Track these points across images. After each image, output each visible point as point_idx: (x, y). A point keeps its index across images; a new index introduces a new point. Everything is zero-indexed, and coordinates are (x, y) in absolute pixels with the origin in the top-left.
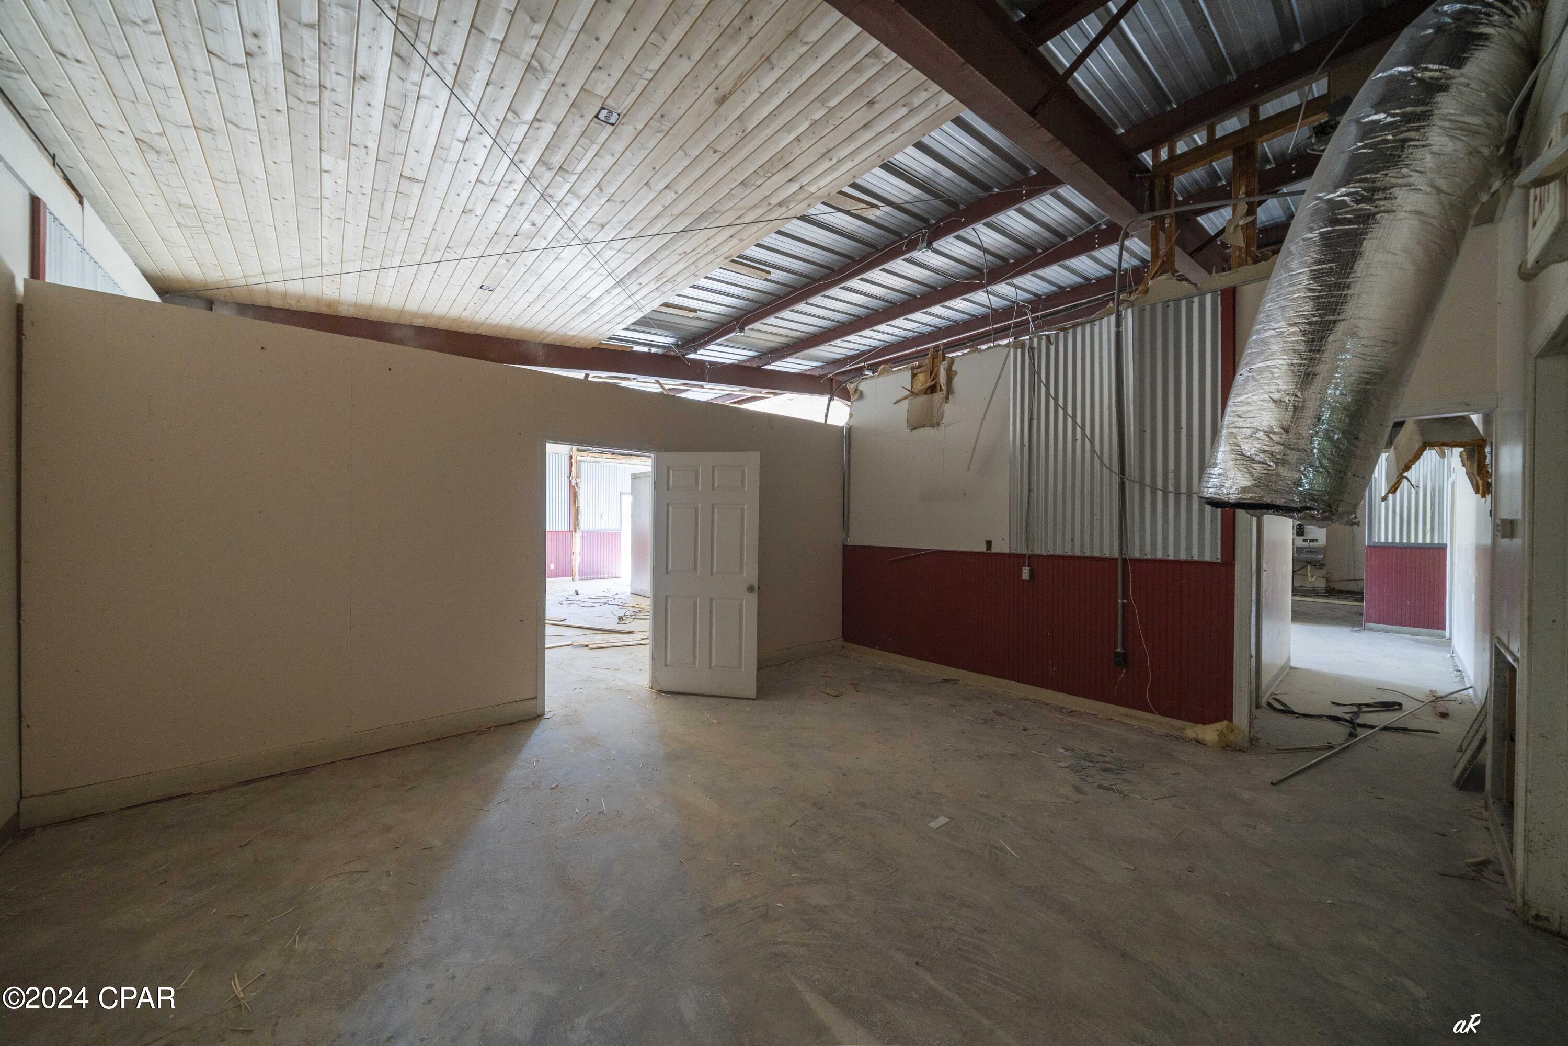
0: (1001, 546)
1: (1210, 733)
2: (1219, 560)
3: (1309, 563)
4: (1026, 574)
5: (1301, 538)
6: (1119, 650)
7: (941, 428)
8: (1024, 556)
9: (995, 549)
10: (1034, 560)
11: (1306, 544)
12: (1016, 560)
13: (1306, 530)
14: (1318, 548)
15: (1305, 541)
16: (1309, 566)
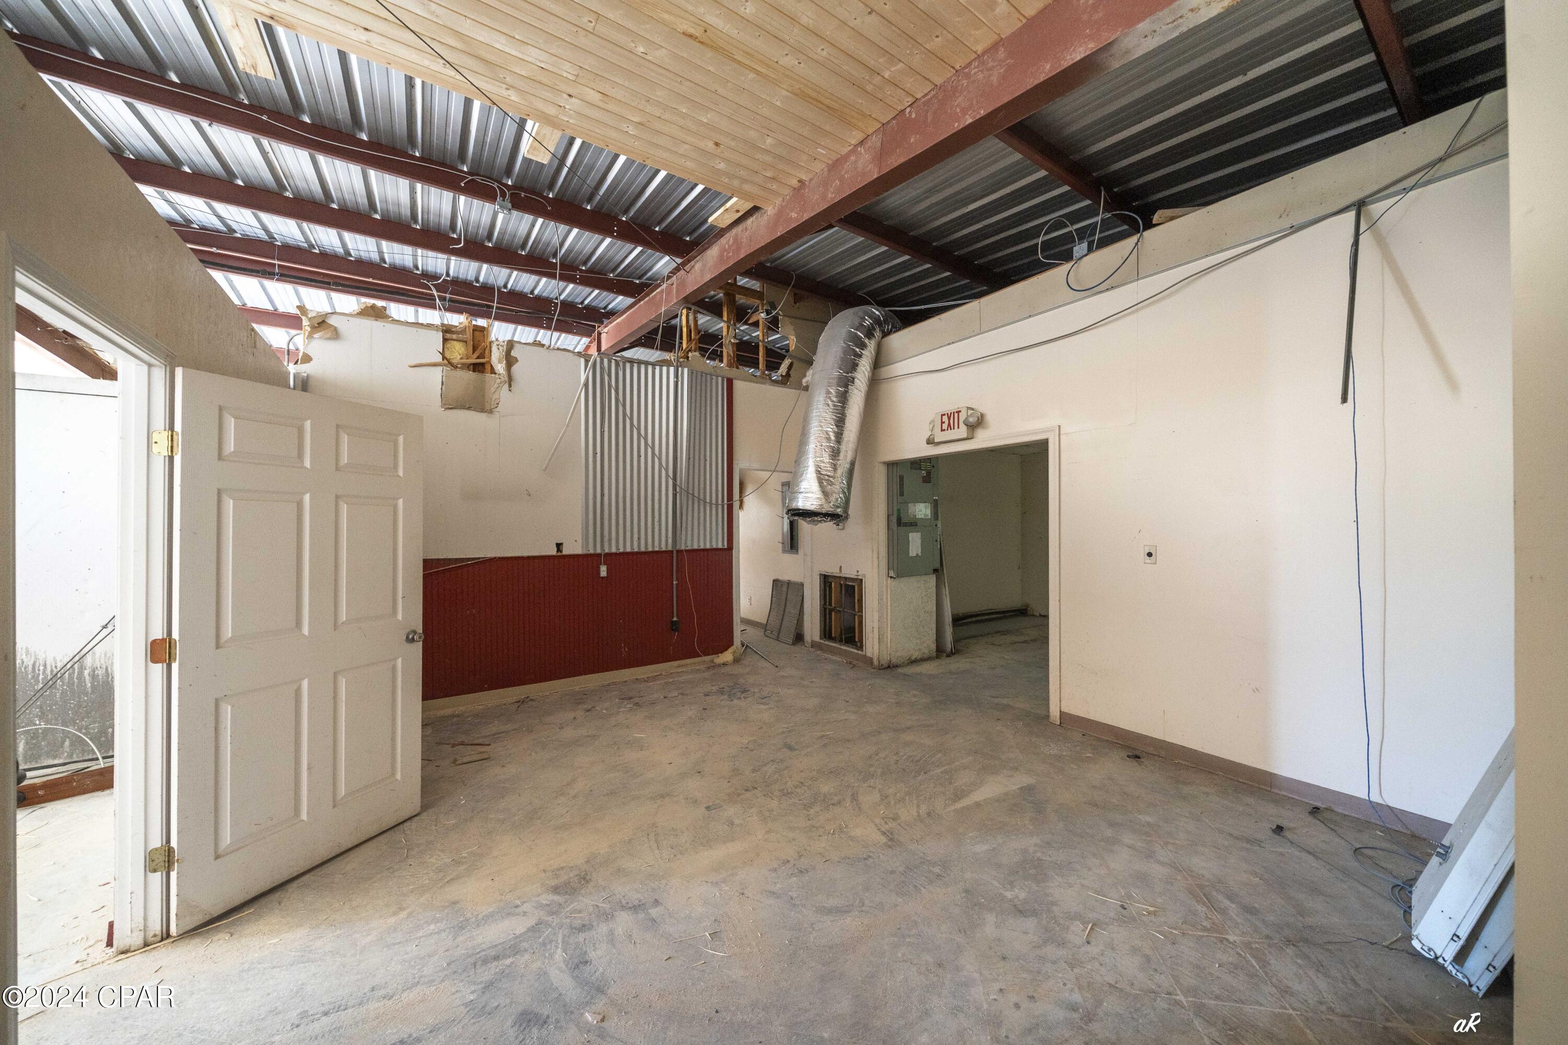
0: (573, 547)
1: (727, 656)
2: (726, 547)
4: (603, 570)
6: (675, 619)
7: (496, 415)
8: (599, 555)
9: (566, 551)
10: (611, 558)
12: (589, 561)
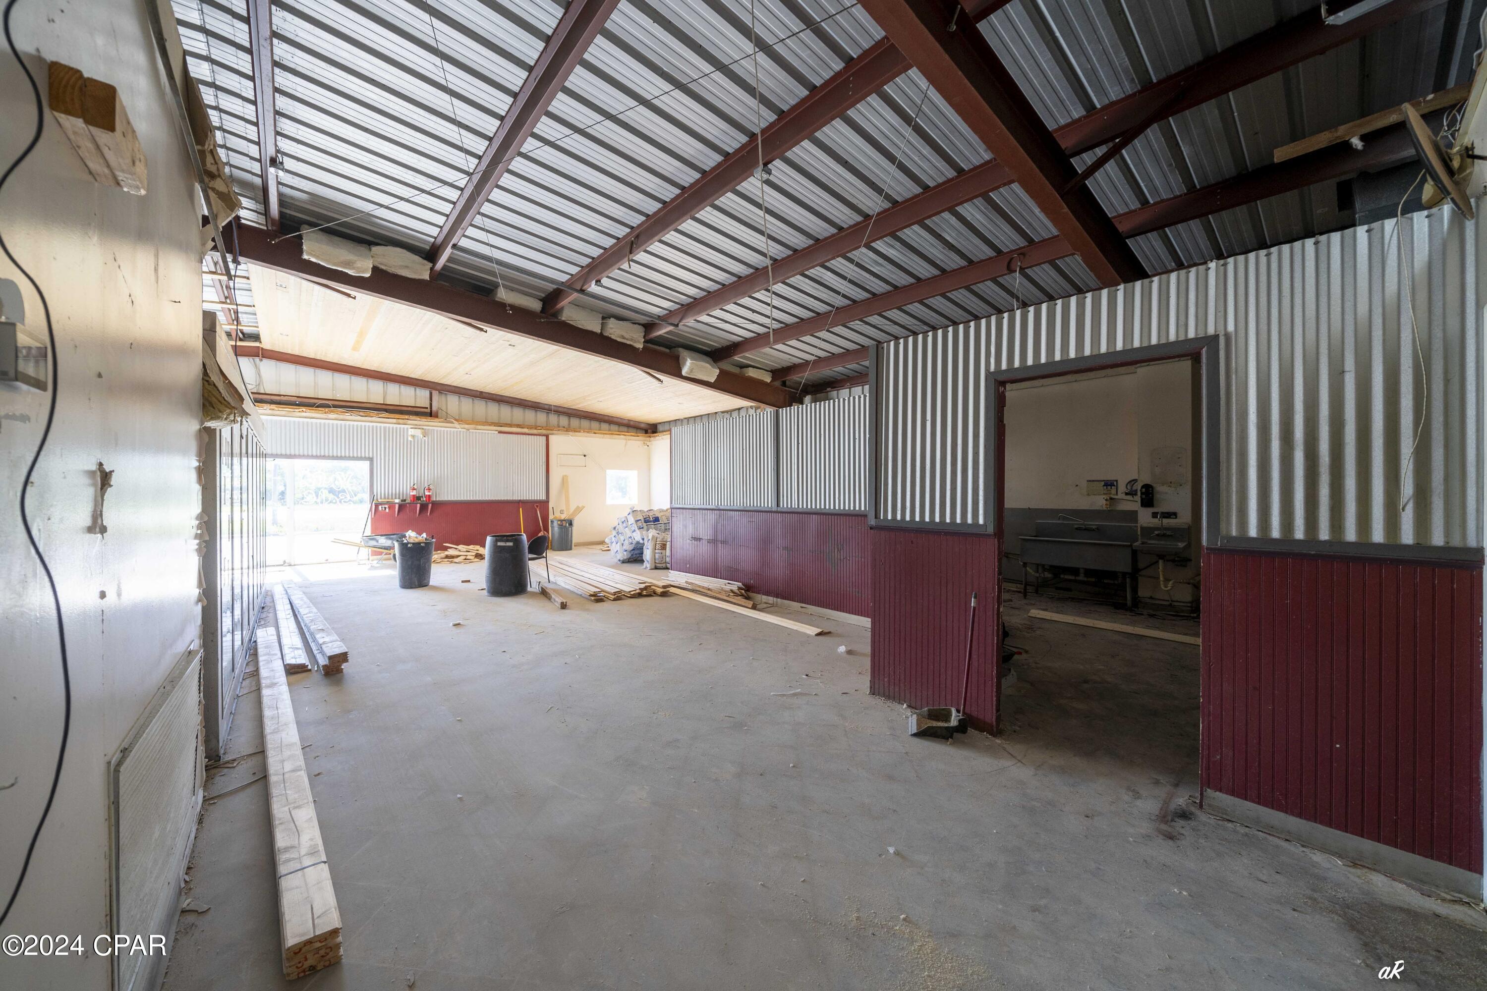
3: (1161, 557)
5: (1150, 511)
11: (1156, 522)
13: (1157, 496)
14: (1179, 529)
15: (1155, 515)
16: (1161, 562)
